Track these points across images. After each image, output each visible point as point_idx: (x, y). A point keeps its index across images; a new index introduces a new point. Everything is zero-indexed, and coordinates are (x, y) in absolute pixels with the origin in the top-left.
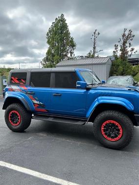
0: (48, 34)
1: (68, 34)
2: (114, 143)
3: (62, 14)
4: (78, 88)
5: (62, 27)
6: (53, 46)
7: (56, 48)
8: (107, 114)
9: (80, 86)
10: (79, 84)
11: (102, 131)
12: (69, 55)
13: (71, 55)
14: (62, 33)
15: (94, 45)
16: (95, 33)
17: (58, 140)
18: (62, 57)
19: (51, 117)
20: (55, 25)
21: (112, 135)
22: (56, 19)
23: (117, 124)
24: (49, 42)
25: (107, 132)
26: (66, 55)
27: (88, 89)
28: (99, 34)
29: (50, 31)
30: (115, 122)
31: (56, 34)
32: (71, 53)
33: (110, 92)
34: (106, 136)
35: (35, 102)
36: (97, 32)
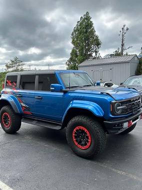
0: (72, 34)
1: (92, 32)
2: (84, 151)
3: (87, 12)
4: (52, 91)
5: (87, 26)
6: (77, 46)
7: (80, 48)
8: (80, 119)
9: (53, 89)
10: (53, 87)
11: (74, 137)
12: (94, 54)
13: (96, 55)
14: (86, 32)
15: (122, 42)
16: (123, 29)
17: (37, 144)
18: (86, 57)
19: (36, 120)
20: (80, 24)
21: (83, 143)
22: (82, 18)
23: (86, 130)
24: (73, 42)
25: (78, 139)
26: (91, 55)
27: (65, 92)
28: (127, 29)
29: (75, 31)
30: (84, 129)
31: (80, 34)
32: (96, 52)
33: (83, 95)
34: (76, 143)
35: (23, 105)
36: (125, 28)
